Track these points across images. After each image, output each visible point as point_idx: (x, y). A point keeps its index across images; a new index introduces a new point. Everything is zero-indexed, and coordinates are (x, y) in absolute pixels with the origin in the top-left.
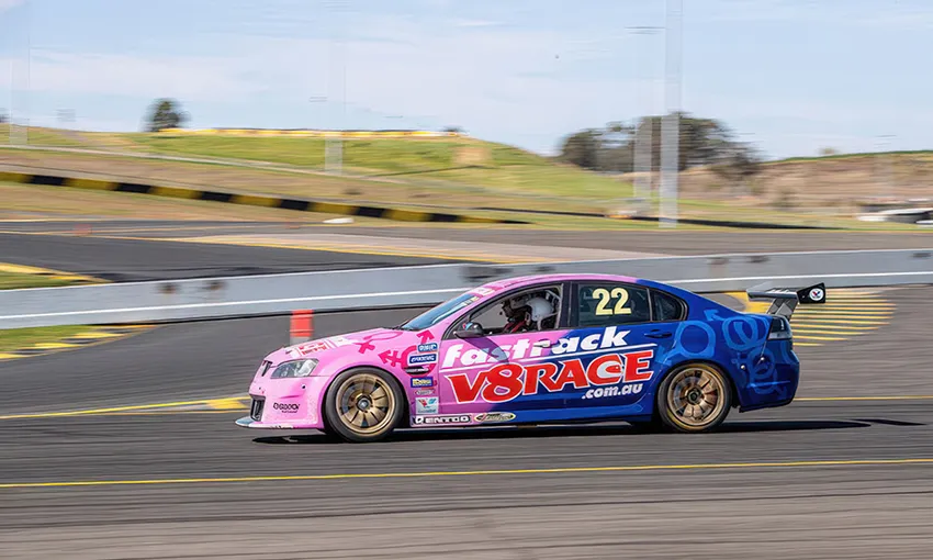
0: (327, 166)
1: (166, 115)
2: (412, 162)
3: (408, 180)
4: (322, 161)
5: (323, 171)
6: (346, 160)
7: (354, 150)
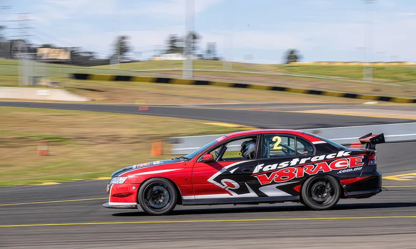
0: (364, 78)
1: (292, 56)
2: (404, 76)
3: (402, 84)
4: (362, 76)
5: (363, 80)
6: (374, 76)
7: (377, 71)
